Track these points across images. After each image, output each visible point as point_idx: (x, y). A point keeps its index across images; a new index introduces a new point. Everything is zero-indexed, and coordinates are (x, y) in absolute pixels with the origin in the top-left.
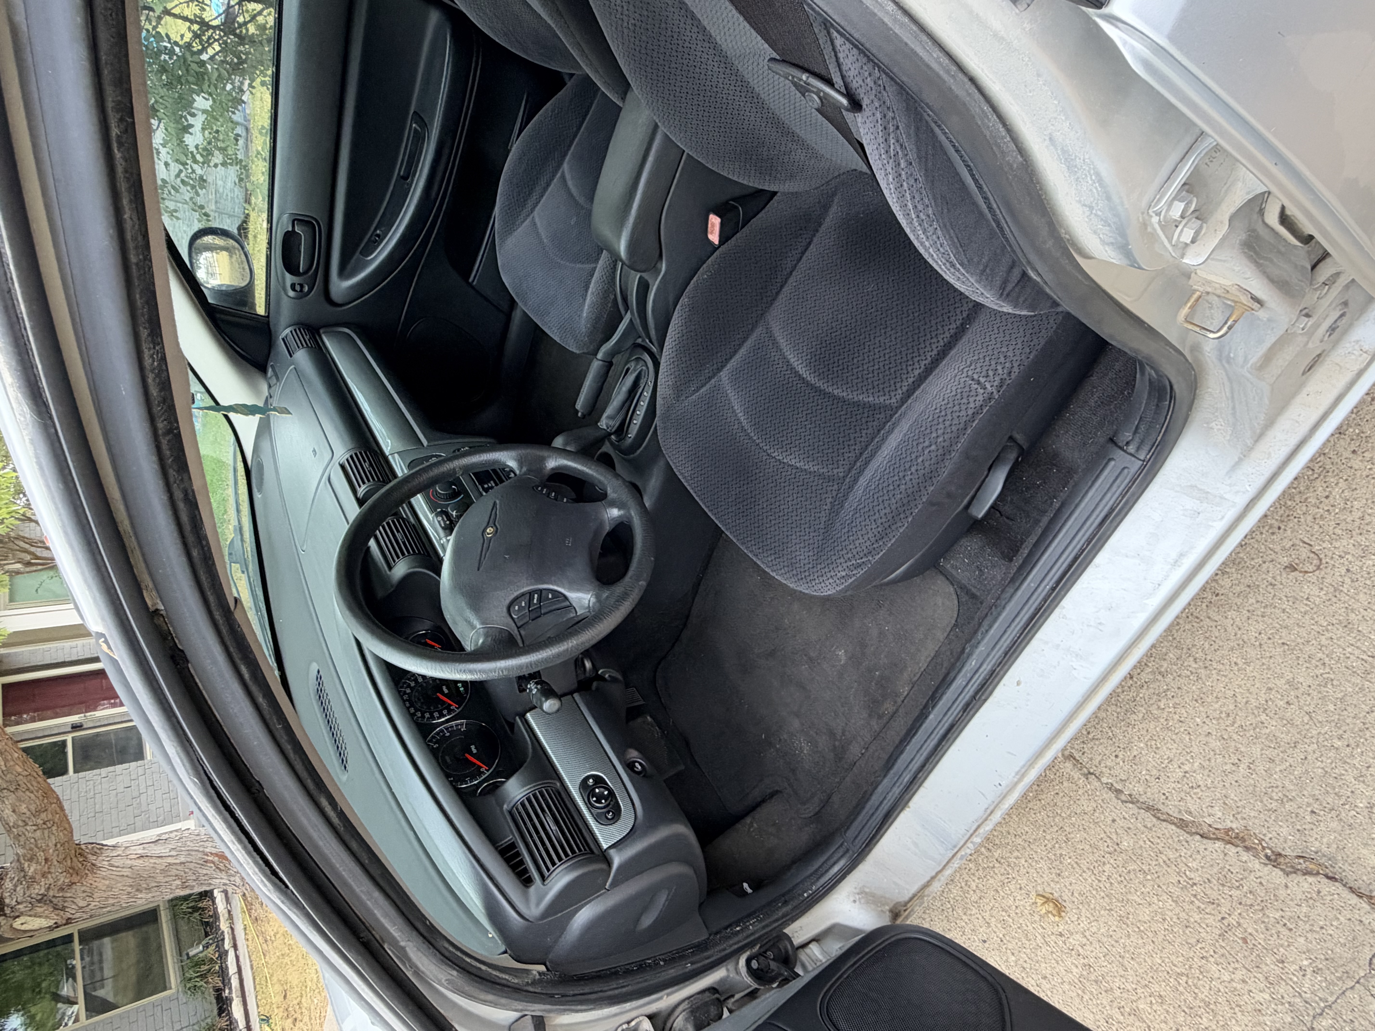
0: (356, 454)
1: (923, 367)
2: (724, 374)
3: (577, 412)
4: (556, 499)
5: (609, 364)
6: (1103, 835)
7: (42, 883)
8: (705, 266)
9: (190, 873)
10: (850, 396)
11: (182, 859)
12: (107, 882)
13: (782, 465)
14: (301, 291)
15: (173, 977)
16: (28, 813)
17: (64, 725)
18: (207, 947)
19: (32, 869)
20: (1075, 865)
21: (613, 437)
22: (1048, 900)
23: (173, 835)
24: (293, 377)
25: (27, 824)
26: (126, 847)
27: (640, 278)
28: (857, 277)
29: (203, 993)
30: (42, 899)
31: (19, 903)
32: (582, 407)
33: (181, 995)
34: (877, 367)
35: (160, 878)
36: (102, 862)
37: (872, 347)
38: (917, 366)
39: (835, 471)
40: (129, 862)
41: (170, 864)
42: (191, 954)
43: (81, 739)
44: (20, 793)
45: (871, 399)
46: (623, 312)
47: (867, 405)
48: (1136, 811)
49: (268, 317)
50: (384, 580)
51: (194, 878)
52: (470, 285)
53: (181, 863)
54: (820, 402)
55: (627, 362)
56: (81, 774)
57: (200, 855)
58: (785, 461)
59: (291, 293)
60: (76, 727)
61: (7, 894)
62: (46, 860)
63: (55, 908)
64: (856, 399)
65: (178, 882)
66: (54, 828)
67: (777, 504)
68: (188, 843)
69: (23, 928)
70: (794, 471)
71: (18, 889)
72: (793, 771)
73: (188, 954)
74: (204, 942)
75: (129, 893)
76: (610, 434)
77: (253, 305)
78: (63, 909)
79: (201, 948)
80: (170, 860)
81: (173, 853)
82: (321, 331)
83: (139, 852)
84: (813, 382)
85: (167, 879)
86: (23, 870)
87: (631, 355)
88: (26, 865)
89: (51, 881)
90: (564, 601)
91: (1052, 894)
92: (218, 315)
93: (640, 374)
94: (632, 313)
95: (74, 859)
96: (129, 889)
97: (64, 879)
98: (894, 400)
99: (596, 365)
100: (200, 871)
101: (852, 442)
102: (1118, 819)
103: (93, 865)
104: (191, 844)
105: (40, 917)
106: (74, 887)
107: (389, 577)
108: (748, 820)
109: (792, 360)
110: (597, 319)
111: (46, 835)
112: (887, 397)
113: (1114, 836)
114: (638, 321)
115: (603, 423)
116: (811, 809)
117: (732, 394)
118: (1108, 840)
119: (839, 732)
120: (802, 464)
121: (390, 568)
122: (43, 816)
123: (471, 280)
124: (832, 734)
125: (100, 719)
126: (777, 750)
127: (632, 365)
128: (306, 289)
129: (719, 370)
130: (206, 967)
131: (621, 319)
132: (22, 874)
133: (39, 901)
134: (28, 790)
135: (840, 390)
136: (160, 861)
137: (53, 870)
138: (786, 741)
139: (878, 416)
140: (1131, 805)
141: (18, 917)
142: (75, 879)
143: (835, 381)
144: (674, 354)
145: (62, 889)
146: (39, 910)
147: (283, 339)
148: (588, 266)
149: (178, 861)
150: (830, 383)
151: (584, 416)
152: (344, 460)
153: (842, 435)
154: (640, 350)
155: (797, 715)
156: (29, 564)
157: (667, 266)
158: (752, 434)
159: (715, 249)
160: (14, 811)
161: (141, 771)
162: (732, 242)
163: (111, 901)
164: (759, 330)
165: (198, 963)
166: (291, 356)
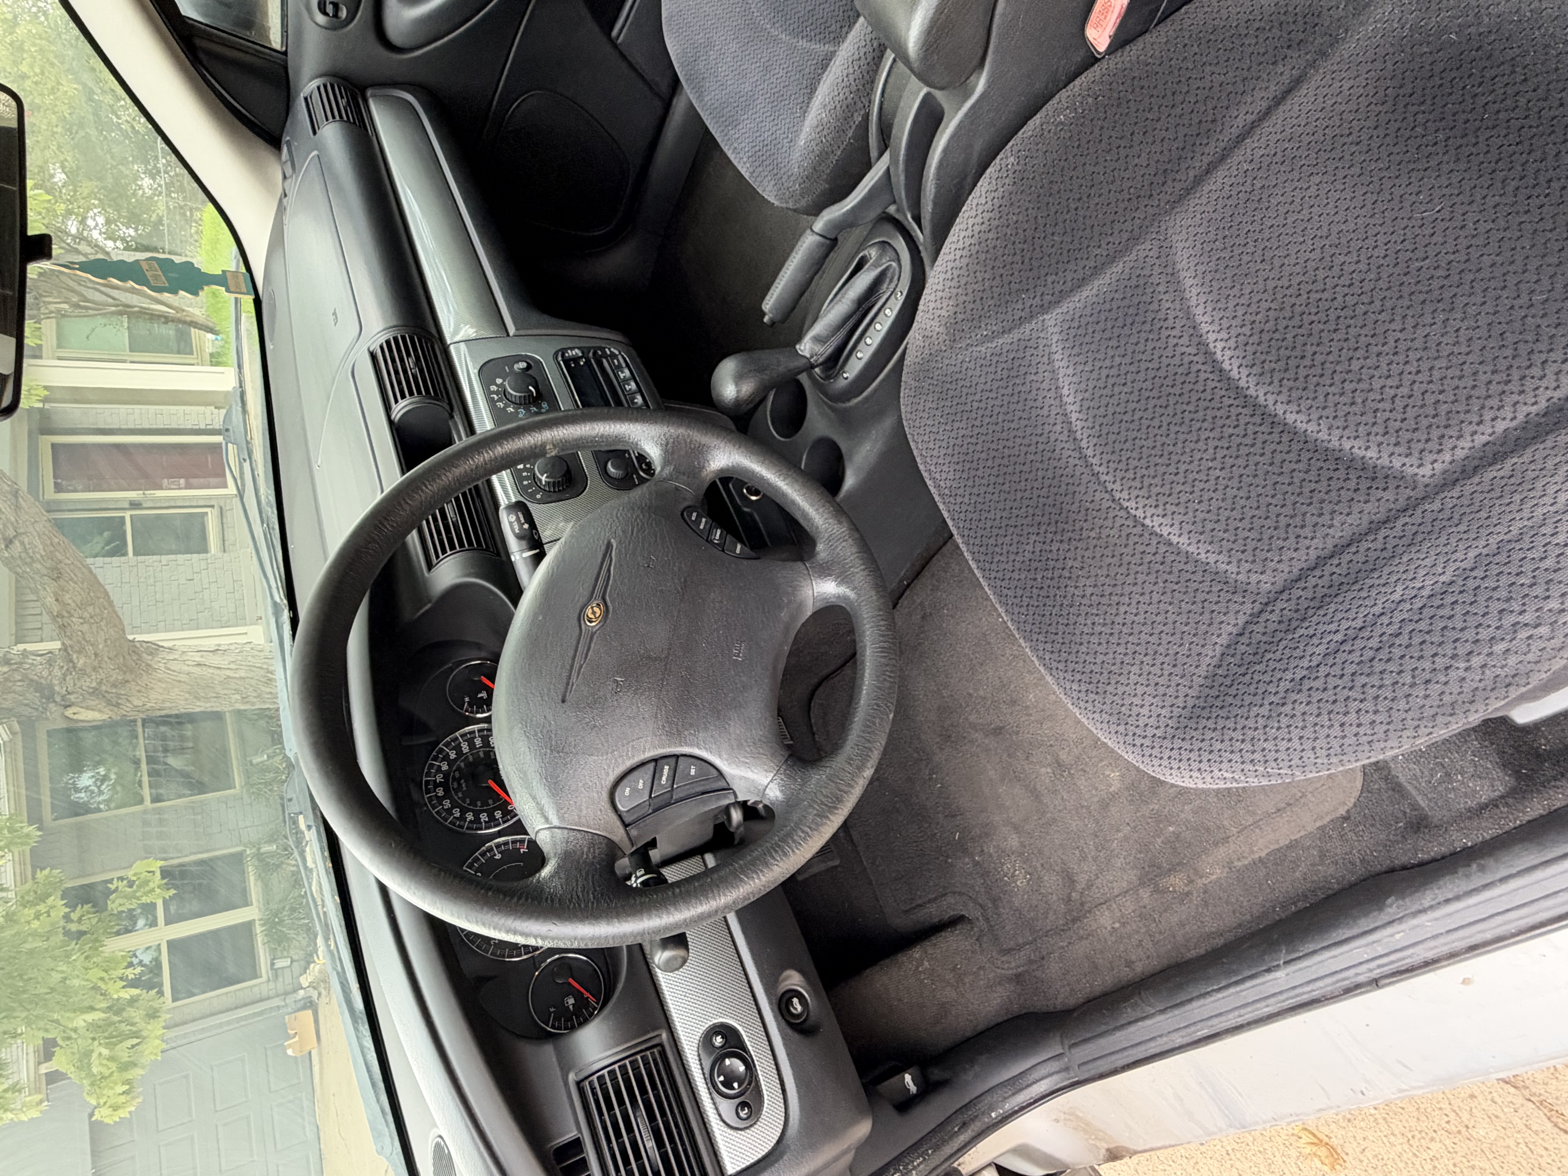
0: (396, 339)
1: (1521, 417)
2: (1052, 319)
3: (764, 314)
4: (722, 547)
5: (831, 243)
6: (1445, 1105)
7: (94, 677)
8: (1063, 94)
9: (251, 689)
10: (1323, 436)
11: (242, 674)
12: (164, 685)
13: (1138, 530)
14: (336, 15)
15: (238, 779)
16: (73, 605)
17: (123, 500)
18: (273, 757)
19: (81, 662)
20: (1381, 1121)
21: (817, 370)
22: (1319, 1143)
23: (232, 647)
24: (314, 173)
25: (72, 616)
26: (183, 652)
27: (928, 95)
28: (1404, 180)
29: (268, 800)
30: (95, 692)
31: (69, 693)
32: (775, 308)
33: (245, 796)
34: (1405, 391)
35: (219, 689)
36: (158, 663)
37: (1402, 346)
38: (1508, 412)
39: (1254, 578)
40: (186, 668)
41: (229, 677)
42: (254, 761)
43: (142, 518)
44: (62, 582)
45: (1372, 454)
46: (874, 153)
47: (1359, 465)
48: (1519, 1100)
49: (285, 53)
50: (418, 587)
51: (255, 694)
52: (613, 43)
53: (241, 678)
54: (1251, 429)
55: (863, 244)
56: (141, 558)
57: (262, 672)
58: (1148, 522)
59: (321, 19)
60: (135, 505)
61: (56, 682)
62: (96, 655)
63: (109, 703)
64: (1335, 444)
65: (238, 697)
66: (103, 624)
67: (1115, 599)
68: (250, 658)
69: (75, 717)
70: (1163, 549)
71: (68, 678)
72: (995, 901)
73: (251, 762)
74: (270, 751)
75: (186, 700)
76: (813, 367)
77: (264, 31)
78: (117, 705)
79: (265, 757)
80: (228, 673)
81: (232, 666)
82: (369, 93)
83: (198, 659)
84: (1242, 383)
85: (226, 692)
86: (71, 661)
87: (871, 234)
88: (75, 656)
89: (103, 676)
90: (716, 779)
91: (1330, 1138)
92: (198, 42)
93: (883, 275)
94: (894, 159)
95: (127, 657)
96: (187, 696)
97: (116, 676)
98: (1427, 470)
99: (808, 243)
100: (263, 689)
101: (1307, 531)
102: (1480, 1098)
103: (148, 665)
104: (253, 660)
105: (93, 710)
106: (128, 685)
107: (425, 582)
108: (916, 953)
109: (1204, 328)
110: (823, 156)
111: (95, 630)
112: (1414, 460)
113: (1465, 1116)
114: (902, 178)
115: (806, 347)
116: (1013, 964)
117: (1060, 362)
118: (1452, 1115)
119: (1082, 880)
120: (1184, 540)
121: (430, 566)
122: (90, 609)
123: (615, 33)
124: (1070, 879)
125: (160, 499)
126: (977, 864)
127: (873, 253)
128: (344, 13)
129: (1044, 309)
130: (272, 775)
131: (868, 166)
132: (71, 665)
133: (91, 694)
134: (71, 579)
135: (1303, 417)
136: (218, 672)
137: (104, 666)
138: (991, 856)
139: (1380, 494)
140: (1512, 1090)
141: (70, 706)
142: (128, 677)
143: (1295, 394)
144: (965, 261)
145: (114, 686)
146: (91, 703)
147: (306, 99)
148: (821, 49)
149: (237, 676)
150: (1283, 398)
151: (773, 323)
152: (375, 347)
153: (1288, 510)
154: (889, 227)
155: (1016, 828)
156: (77, 306)
157: (990, 84)
158: (1090, 452)
159: (1092, 59)
160: (57, 600)
161: (203, 565)
162: (1134, 51)
163: (168, 705)
164: (1145, 249)
165: (263, 769)
166: (315, 133)
